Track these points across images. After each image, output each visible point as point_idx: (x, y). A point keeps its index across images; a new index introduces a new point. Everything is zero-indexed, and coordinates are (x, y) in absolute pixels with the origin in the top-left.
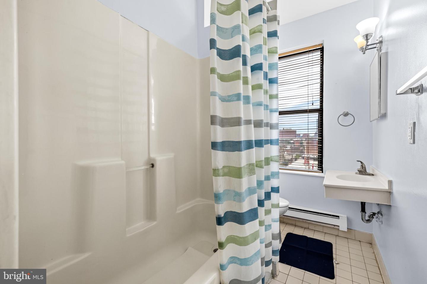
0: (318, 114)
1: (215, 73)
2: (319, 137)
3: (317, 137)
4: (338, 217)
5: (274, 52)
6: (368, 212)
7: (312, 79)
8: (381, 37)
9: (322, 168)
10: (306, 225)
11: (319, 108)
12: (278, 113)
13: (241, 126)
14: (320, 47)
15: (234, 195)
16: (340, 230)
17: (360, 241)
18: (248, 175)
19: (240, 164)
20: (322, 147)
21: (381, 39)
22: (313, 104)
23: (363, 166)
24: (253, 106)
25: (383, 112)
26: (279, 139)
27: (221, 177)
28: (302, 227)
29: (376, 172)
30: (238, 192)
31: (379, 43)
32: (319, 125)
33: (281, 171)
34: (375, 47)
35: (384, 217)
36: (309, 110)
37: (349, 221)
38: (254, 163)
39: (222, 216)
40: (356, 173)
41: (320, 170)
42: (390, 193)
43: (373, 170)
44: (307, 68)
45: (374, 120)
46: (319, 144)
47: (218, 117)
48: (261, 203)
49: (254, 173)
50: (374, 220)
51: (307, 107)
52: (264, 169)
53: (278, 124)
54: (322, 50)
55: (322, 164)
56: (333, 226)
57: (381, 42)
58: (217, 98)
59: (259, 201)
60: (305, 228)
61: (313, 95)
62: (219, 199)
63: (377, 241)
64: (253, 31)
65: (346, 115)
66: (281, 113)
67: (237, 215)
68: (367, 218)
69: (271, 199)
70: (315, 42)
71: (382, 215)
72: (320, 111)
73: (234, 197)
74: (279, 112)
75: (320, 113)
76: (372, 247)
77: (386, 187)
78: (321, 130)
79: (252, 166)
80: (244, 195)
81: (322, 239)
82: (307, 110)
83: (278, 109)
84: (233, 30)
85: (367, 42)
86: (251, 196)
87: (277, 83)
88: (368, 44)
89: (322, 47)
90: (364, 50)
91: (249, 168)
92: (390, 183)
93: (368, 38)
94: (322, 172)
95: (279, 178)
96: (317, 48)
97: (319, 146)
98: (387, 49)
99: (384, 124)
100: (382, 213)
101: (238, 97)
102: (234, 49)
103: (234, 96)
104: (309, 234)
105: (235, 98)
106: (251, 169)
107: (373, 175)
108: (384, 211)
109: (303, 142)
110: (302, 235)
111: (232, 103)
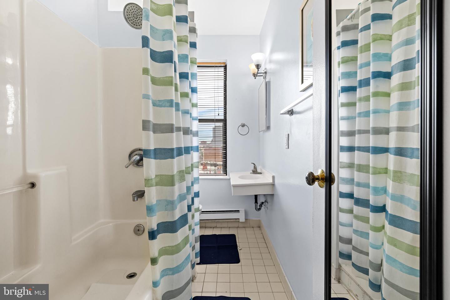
0: (222, 123)
1: (148, 74)
2: (223, 144)
3: (222, 144)
4: (239, 211)
5: (194, 62)
6: (259, 202)
7: (218, 92)
8: (266, 69)
9: (226, 171)
10: (214, 225)
11: (223, 119)
12: (198, 121)
13: (174, 133)
14: (223, 65)
15: (166, 204)
16: (240, 221)
17: (253, 227)
18: (178, 182)
19: (173, 172)
20: (226, 153)
21: (266, 70)
22: (219, 115)
23: (255, 167)
24: (182, 113)
25: (268, 125)
26: (198, 146)
27: (154, 187)
28: (211, 227)
29: (263, 171)
30: (170, 201)
31: (264, 73)
32: (223, 134)
33: (200, 177)
34: (262, 76)
35: (269, 204)
36: (216, 119)
37: (246, 213)
38: (184, 170)
39: (156, 229)
40: (251, 173)
41: (225, 173)
42: (273, 185)
43: (261, 170)
44: (214, 81)
45: (261, 131)
46: (223, 150)
47: (151, 123)
48: (189, 209)
49: (184, 179)
50: (263, 208)
51: (214, 117)
52: (191, 175)
53: (197, 132)
54: (225, 67)
55: (227, 168)
56: (235, 220)
57: (266, 73)
58: (151, 101)
59: (188, 206)
60: (214, 227)
61: (219, 106)
62: (153, 211)
63: (264, 224)
64: (179, 38)
65: (243, 126)
66: (201, 121)
67: (169, 224)
68: (258, 207)
69: (194, 204)
70: (220, 60)
71: (267, 203)
72: (225, 121)
73: (165, 207)
74: (199, 119)
75: (225, 123)
76: (260, 230)
77: (271, 181)
78: (225, 138)
79: (182, 173)
80: (176, 202)
81: (228, 233)
82: (214, 119)
83: (197, 117)
84: (164, 33)
85: (258, 71)
86: (182, 202)
87: (197, 93)
88: (259, 72)
89: (225, 65)
90: (255, 75)
91: (179, 175)
92: (273, 177)
93: (259, 68)
94: (226, 175)
95: (199, 183)
96: (222, 65)
97: (223, 152)
98: (270, 79)
99: (268, 134)
100: (268, 201)
101: (170, 103)
102: (167, 53)
103: (166, 102)
104: (217, 232)
105: (168, 104)
106: (181, 176)
107: (261, 173)
108: (269, 200)
109: (202, 149)
110: (212, 234)
111: (163, 108)
